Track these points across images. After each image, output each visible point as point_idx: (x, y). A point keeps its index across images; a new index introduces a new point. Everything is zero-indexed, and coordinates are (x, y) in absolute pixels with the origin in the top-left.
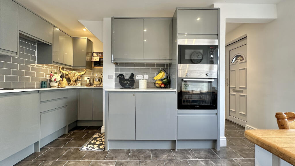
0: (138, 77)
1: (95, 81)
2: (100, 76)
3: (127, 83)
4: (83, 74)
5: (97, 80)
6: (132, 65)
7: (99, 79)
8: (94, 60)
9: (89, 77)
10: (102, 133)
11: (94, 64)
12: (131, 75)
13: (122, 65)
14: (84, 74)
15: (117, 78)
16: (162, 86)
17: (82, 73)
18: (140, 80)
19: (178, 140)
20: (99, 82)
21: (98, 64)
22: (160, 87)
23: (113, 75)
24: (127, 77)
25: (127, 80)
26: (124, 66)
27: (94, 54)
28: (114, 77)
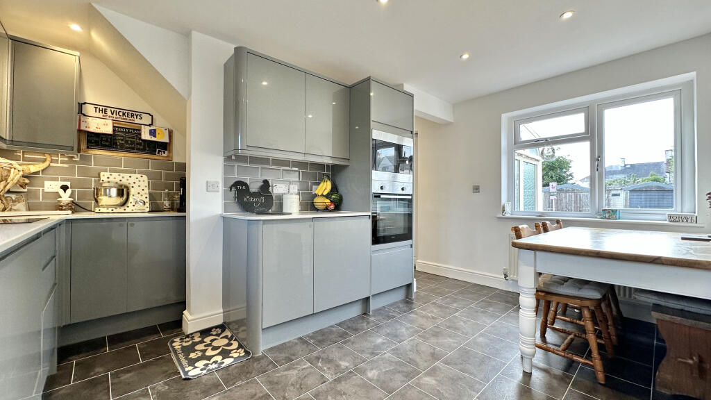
0: (277, 189)
1: (106, 195)
2: (123, 180)
3: (257, 203)
4: (37, 173)
5: (114, 192)
6: (264, 161)
7: (118, 190)
8: (93, 129)
9: (68, 184)
10: (192, 334)
11: (89, 141)
12: (262, 184)
13: (241, 158)
14: (43, 170)
15: (231, 190)
16: (332, 207)
17: (33, 168)
18: (284, 196)
19: (373, 296)
20: (120, 200)
21: (107, 141)
22: (326, 209)
23: (217, 182)
24: (254, 188)
25: (254, 195)
26: (245, 162)
27: (90, 110)
28: (221, 188)
